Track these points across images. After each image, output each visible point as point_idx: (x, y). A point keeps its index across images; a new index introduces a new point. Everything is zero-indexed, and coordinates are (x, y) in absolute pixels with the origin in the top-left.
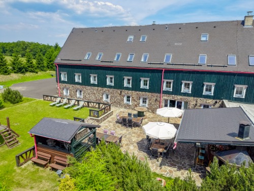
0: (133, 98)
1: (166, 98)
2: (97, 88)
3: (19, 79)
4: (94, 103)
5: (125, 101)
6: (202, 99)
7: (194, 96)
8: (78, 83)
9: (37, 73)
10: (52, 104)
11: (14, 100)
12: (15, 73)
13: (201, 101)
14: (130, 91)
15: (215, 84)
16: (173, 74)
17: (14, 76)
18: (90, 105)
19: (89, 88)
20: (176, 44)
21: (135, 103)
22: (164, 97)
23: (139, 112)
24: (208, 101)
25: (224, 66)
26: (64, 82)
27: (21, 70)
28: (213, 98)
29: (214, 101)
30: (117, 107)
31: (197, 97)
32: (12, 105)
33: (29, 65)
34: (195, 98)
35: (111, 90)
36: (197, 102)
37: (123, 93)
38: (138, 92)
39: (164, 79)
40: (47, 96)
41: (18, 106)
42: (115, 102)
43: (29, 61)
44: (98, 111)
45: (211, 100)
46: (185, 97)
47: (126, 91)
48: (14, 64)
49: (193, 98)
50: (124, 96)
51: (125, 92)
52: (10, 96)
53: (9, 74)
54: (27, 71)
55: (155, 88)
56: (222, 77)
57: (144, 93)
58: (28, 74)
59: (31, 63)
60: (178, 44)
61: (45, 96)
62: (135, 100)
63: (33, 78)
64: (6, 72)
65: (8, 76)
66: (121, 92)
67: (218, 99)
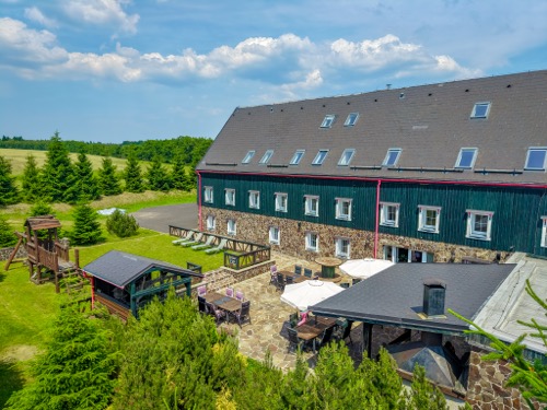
0: (321, 238)
1: (385, 241)
2: (259, 216)
3: (155, 201)
4: (243, 243)
5: (308, 245)
6: (464, 248)
7: (446, 241)
8: (230, 207)
9: (189, 191)
10: (175, 242)
11: (123, 232)
12: (152, 189)
13: (461, 252)
14: (317, 225)
15: (493, 213)
16: (399, 190)
17: (150, 195)
18: (238, 248)
19: (247, 215)
20: (414, 128)
21: (327, 250)
22: (383, 241)
23: (324, 267)
24: (478, 254)
25: (514, 173)
26: (209, 205)
27: (162, 184)
28: (491, 246)
29: (494, 254)
30: (292, 255)
31: (454, 243)
32: (118, 238)
33: (177, 176)
34: (450, 246)
35: (283, 221)
36: (453, 253)
37: (303, 228)
38: (330, 227)
39: (380, 200)
40: (175, 228)
41: (126, 241)
42: (289, 246)
43: (177, 170)
44: (238, 257)
45: (487, 252)
46: (426, 242)
47: (309, 224)
48: (152, 174)
49: (443, 244)
50: (305, 234)
51: (306, 226)
52: (117, 223)
53: (141, 191)
54: (172, 187)
55: (364, 220)
56: (510, 197)
57: (342, 229)
58: (173, 193)
59: (181, 173)
60: (419, 127)
61: (173, 228)
62: (324, 244)
63: (179, 199)
64: (136, 188)
65: (140, 194)
66: (299, 225)
67: (505, 249)
